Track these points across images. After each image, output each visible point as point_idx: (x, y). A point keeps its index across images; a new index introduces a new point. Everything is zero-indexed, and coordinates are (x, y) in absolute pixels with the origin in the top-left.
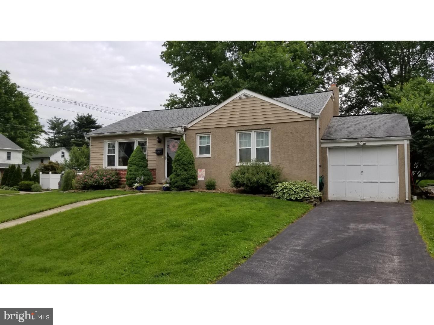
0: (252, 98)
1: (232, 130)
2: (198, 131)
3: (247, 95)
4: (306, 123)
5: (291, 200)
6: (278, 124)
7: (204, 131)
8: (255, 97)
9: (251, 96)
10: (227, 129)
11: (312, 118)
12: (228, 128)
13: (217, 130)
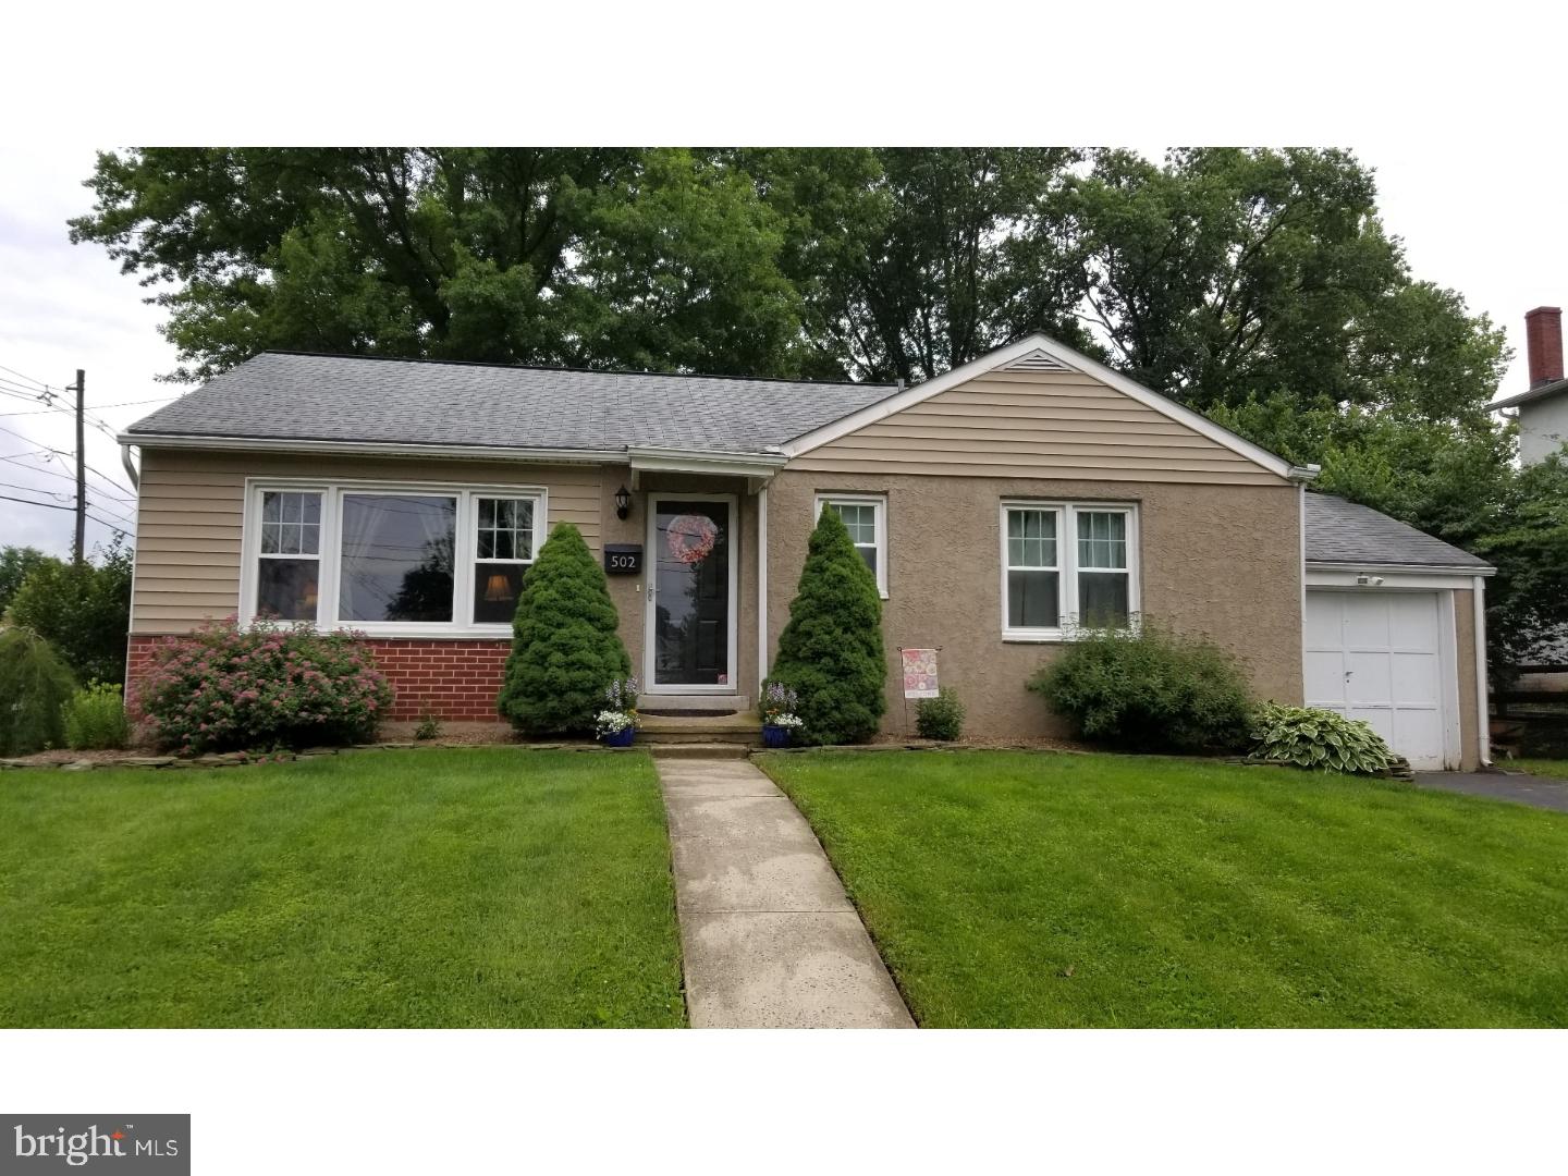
0: (1068, 373)
1: (987, 493)
2: (828, 483)
3: (1050, 359)
4: (1268, 492)
5: (1360, 773)
6: (1172, 488)
7: (858, 484)
8: (1082, 373)
9: (1067, 367)
10: (964, 487)
11: (1289, 480)
12: (969, 482)
13: (920, 487)
